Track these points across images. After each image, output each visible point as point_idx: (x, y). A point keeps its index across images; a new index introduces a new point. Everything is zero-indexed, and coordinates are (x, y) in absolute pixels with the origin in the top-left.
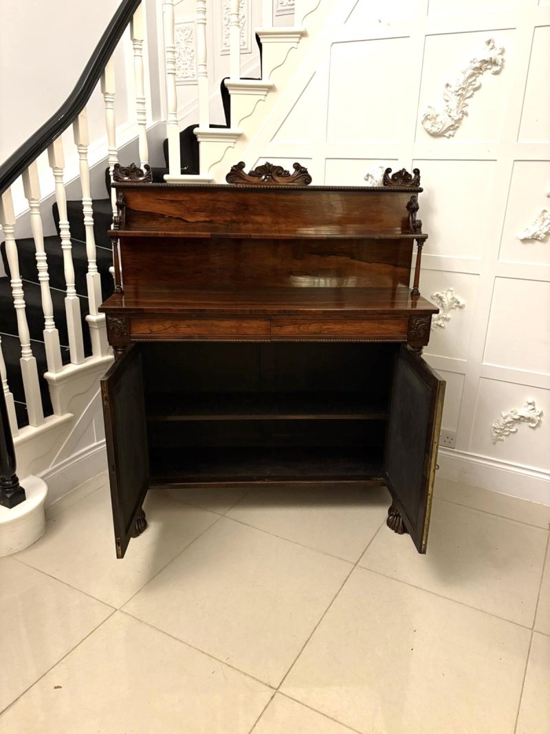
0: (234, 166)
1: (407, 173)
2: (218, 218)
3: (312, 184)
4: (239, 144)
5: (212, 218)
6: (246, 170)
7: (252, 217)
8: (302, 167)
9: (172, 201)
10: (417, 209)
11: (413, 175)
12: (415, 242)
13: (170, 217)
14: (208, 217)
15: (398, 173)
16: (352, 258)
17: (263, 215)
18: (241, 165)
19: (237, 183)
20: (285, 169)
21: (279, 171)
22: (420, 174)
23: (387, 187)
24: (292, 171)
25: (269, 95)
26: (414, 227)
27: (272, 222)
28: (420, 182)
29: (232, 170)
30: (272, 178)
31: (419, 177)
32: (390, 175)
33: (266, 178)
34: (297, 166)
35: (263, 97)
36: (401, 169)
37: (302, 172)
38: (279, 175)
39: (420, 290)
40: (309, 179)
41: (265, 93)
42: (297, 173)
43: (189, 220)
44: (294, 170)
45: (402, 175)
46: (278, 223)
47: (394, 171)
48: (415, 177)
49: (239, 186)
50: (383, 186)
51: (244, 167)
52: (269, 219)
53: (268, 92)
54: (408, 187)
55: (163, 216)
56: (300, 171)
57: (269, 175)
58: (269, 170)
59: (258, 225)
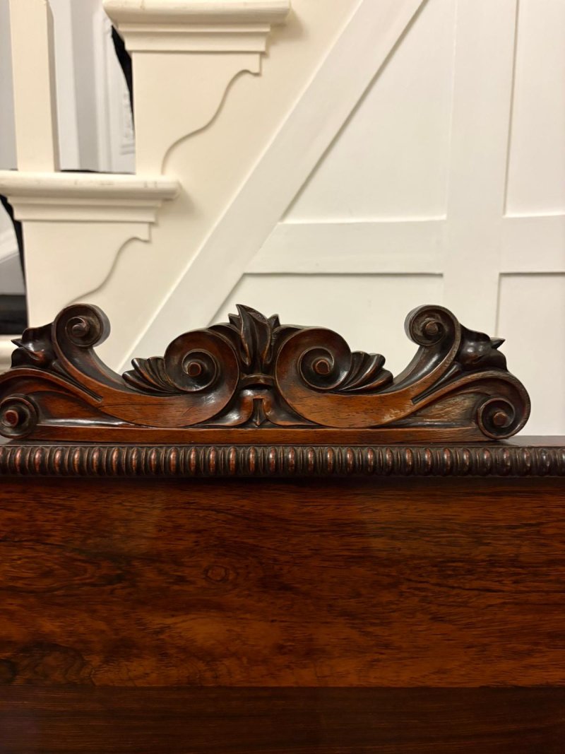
4: (169, 232)
7: (157, 621)
8: (468, 335)
17: (219, 607)
18: (79, 326)
21: (322, 356)
24: (400, 356)
25: (274, 51)
30: (278, 401)
33: (235, 403)
34: (434, 328)
35: (252, 63)
37: (466, 364)
38: (319, 380)
41: (260, 45)
44: (415, 348)
46: (311, 653)
51: (96, 334)
52: (259, 632)
53: (271, 40)
56: (460, 357)
57: (255, 386)
58: (255, 357)
59: (201, 666)
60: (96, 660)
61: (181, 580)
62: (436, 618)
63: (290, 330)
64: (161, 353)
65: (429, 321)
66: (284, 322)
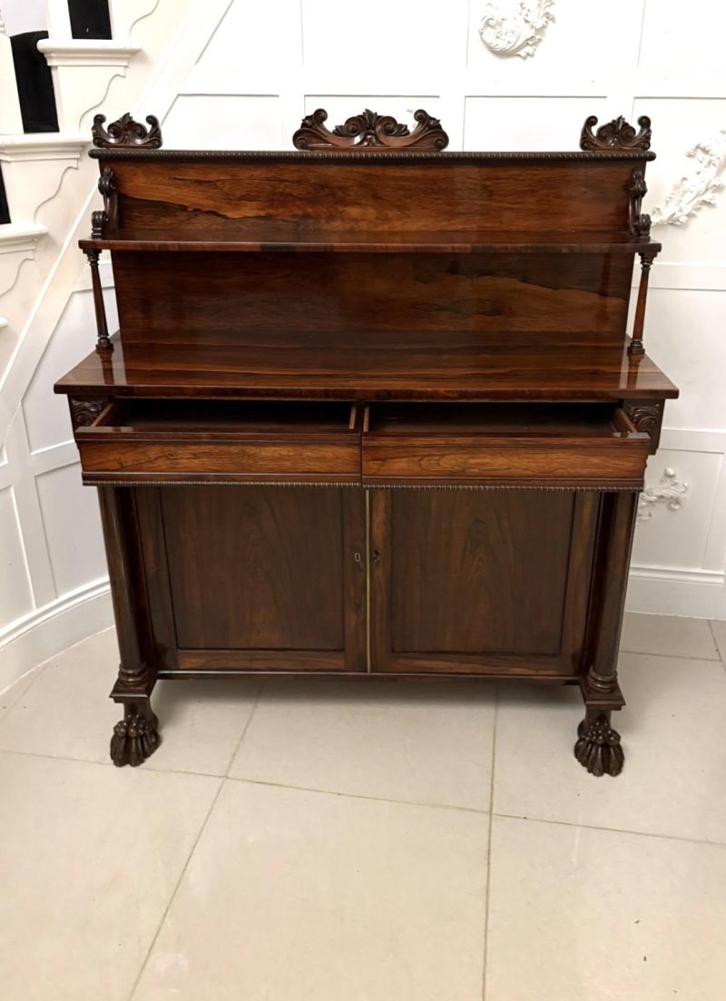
0: (307, 118)
1: (627, 124)
2: (281, 210)
3: (449, 149)
5: (270, 211)
6: (330, 125)
7: (341, 208)
8: (431, 118)
9: (199, 182)
10: (643, 192)
11: (638, 128)
12: (638, 259)
13: (195, 210)
14: (262, 209)
15: (609, 124)
16: (522, 281)
17: (360, 204)
18: (320, 116)
19: (312, 149)
20: (399, 122)
21: (390, 125)
22: (652, 128)
23: (589, 153)
24: (412, 125)
26: (638, 229)
27: (377, 218)
28: (652, 141)
29: (304, 125)
30: (377, 138)
31: (649, 131)
32: (594, 130)
33: (365, 139)
34: (422, 116)
36: (616, 118)
37: (431, 128)
38: (388, 132)
39: (645, 343)
40: (445, 140)
42: (421, 128)
43: (229, 214)
44: (416, 123)
45: (618, 129)
46: (387, 219)
47: (601, 123)
48: (641, 131)
49: (315, 153)
50: (580, 150)
51: (324, 118)
52: (371, 213)
54: (628, 150)
55: (184, 208)
56: (428, 125)
57: (371, 134)
58: (370, 125)
59: (353, 224)
60: (323, 221)
61: (348, 195)
62: (424, 208)
63: (380, 117)
64: (343, 124)
65: (419, 114)
66: (379, 114)
